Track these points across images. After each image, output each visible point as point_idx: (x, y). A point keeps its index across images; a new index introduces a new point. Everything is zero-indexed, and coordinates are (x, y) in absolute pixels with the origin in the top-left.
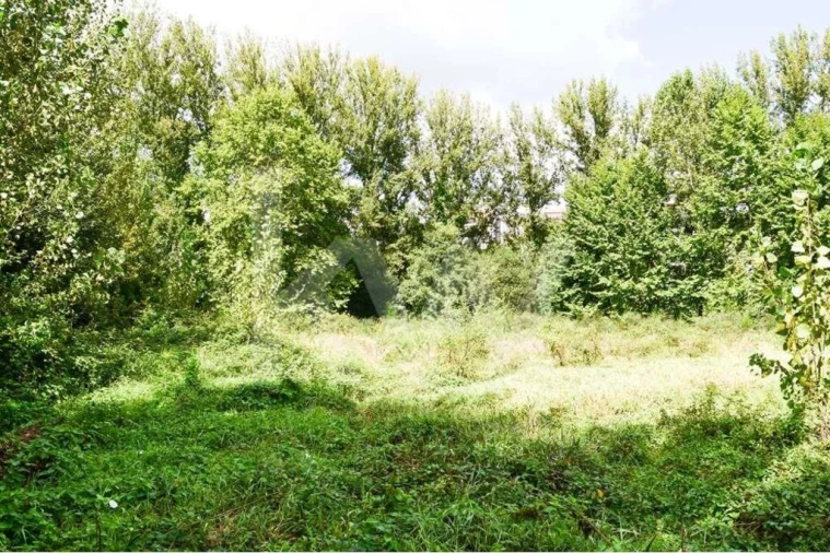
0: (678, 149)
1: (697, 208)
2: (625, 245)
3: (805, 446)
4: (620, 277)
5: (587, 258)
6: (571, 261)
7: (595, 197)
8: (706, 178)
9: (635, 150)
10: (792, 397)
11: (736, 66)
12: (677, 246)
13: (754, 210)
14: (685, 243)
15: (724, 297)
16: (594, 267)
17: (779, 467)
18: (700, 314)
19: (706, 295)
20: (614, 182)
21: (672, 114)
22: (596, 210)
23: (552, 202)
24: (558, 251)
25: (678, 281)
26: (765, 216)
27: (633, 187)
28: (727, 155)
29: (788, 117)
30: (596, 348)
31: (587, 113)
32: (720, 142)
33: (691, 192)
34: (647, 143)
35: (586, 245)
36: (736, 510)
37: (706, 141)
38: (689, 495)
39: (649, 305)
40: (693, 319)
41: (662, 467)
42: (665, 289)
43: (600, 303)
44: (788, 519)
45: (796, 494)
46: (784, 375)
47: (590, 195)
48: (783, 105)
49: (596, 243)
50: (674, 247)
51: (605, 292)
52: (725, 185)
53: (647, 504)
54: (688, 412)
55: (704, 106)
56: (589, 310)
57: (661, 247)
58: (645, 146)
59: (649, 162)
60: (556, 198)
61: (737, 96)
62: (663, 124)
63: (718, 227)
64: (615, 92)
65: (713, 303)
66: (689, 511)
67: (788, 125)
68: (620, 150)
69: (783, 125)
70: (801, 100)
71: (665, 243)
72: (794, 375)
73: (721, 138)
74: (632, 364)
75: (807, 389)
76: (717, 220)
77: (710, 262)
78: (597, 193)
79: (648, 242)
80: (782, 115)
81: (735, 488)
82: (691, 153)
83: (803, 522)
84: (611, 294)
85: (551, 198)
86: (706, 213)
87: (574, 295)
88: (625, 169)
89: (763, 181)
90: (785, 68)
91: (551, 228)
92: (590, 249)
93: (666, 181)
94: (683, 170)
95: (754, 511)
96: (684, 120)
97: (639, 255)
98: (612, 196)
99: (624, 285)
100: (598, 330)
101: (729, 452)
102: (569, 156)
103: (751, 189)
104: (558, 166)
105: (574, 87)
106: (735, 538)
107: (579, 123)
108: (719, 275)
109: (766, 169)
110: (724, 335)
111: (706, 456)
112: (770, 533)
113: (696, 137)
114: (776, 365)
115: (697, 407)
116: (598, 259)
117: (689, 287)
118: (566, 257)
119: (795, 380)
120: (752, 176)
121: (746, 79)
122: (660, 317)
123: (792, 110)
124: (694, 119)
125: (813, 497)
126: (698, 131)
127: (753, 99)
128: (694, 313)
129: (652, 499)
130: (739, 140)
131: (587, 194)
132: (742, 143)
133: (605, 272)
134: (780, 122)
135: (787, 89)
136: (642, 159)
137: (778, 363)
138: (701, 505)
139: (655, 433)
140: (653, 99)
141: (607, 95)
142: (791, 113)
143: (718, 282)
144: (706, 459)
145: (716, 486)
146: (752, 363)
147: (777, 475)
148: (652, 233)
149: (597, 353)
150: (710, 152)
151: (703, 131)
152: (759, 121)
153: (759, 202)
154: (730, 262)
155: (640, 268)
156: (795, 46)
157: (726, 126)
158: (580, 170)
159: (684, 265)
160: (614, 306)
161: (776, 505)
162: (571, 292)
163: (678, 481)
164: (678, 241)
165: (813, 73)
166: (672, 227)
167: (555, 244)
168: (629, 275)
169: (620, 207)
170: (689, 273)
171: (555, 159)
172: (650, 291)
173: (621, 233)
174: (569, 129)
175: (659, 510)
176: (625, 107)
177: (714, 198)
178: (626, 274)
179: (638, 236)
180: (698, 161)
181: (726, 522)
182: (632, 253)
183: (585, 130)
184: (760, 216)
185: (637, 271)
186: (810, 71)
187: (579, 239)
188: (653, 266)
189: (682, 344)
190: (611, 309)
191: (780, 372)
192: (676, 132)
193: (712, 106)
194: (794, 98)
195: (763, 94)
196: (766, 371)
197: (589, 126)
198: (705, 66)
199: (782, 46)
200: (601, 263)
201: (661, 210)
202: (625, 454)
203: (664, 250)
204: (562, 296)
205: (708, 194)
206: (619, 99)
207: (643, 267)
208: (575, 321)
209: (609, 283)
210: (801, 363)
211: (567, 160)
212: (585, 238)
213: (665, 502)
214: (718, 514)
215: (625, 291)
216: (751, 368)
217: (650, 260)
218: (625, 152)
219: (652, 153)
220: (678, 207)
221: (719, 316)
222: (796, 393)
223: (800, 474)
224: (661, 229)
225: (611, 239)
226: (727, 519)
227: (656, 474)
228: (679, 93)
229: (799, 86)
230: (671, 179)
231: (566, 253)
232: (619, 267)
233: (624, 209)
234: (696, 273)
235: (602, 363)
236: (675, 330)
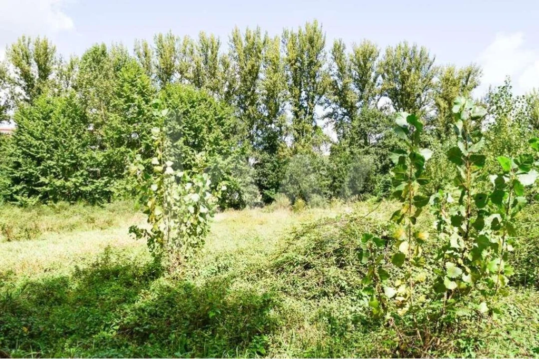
0: (96, 94)
1: (107, 134)
2: (58, 155)
3: (162, 279)
4: (55, 177)
5: (30, 163)
6: (17, 165)
7: (37, 121)
8: (113, 115)
9: (67, 91)
10: (154, 251)
11: (133, 48)
12: (94, 158)
13: (142, 138)
14: (99, 156)
15: (124, 191)
16: (36, 170)
17: (145, 293)
18: (109, 201)
19: (113, 190)
20: (51, 111)
21: (92, 71)
22: (38, 130)
23: (4, 121)
24: (9, 158)
25: (95, 181)
26: (148, 142)
27: (65, 116)
28: (126, 102)
29: (162, 84)
30: (36, 227)
31: (32, 61)
32: (122, 93)
33: (103, 123)
34: (75, 88)
35: (30, 154)
36: (117, 324)
37: (114, 92)
38: (88, 320)
39: (75, 196)
40: (105, 205)
41: (74, 304)
42: (87, 185)
43: (40, 195)
44: (147, 324)
45: (153, 308)
46: (150, 238)
47: (33, 119)
48: (160, 76)
49: (38, 153)
50: (92, 158)
51: (44, 187)
52: (125, 121)
53: (60, 331)
54: (94, 266)
55: (112, 69)
56: (32, 201)
57: (83, 158)
58: (73, 90)
59: (76, 101)
60: (8, 119)
61: (133, 66)
62: (86, 76)
63: (120, 147)
64: (54, 50)
65: (117, 195)
66: (88, 331)
67: (162, 88)
68: (56, 90)
69: (159, 88)
70: (170, 75)
71: (86, 155)
72: (155, 237)
73: (123, 91)
74: (60, 236)
75: (162, 245)
76: (119, 142)
77: (115, 169)
78: (39, 119)
79: (74, 154)
80: (159, 82)
81: (118, 310)
82: (104, 98)
83: (155, 324)
84: (48, 189)
85: (3, 119)
86: (112, 137)
87: (21, 190)
88: (59, 104)
89: (147, 120)
90: (161, 55)
91: (3, 141)
92: (33, 158)
93: (87, 115)
94: (99, 108)
95: (128, 323)
96: (100, 76)
97: (69, 163)
98: (50, 121)
99: (58, 183)
100: (38, 214)
101: (117, 289)
102: (18, 90)
103: (140, 124)
104: (10, 96)
105: (24, 41)
106: (115, 342)
107: (26, 67)
108: (120, 177)
109: (149, 113)
110: (123, 214)
111: (103, 293)
112: (137, 334)
113: (107, 88)
114: (144, 232)
115: (99, 262)
116: (39, 164)
117: (102, 184)
118: (15, 162)
119: (155, 240)
120: (140, 117)
121: (139, 57)
122: (82, 204)
123: (165, 80)
124: (106, 76)
125: (162, 309)
126: (108, 85)
127: (142, 69)
128: (105, 201)
129: (64, 326)
130: (133, 93)
131: (31, 118)
132: (135, 96)
133: (44, 173)
134: (158, 85)
135: (162, 67)
136: (71, 98)
137: (146, 230)
138: (96, 325)
139: (70, 282)
140: (80, 59)
141: (48, 50)
142: (164, 82)
143: (120, 181)
144: (102, 295)
145: (106, 311)
146: (130, 231)
147: (143, 298)
148: (77, 148)
149: (36, 230)
150: (115, 98)
151: (112, 85)
152: (146, 83)
153: (144, 133)
154: (128, 169)
155: (69, 172)
156: (167, 42)
157: (126, 84)
158: (27, 100)
159: (98, 170)
160: (51, 197)
161: (141, 317)
162: (19, 187)
163: (83, 312)
164: (95, 155)
165: (177, 60)
166: (91, 145)
167: (6, 152)
168: (61, 176)
169: (55, 129)
170: (102, 175)
171: (7, 91)
172: (76, 187)
173: (56, 147)
174: (19, 70)
175: (68, 333)
176: (61, 61)
177: (118, 128)
178: (59, 175)
179: (68, 150)
180: (108, 103)
181: (112, 333)
182: (64, 161)
183: (31, 73)
184: (145, 141)
185: (66, 173)
186: (175, 58)
187: (24, 149)
188: (78, 170)
189: (96, 221)
190: (49, 199)
191: (147, 236)
192: (94, 83)
193: (118, 70)
194: (166, 72)
195: (148, 68)
196: (139, 236)
197: (34, 70)
198: (115, 44)
199: (160, 41)
200: (41, 167)
201: (84, 133)
202: (49, 299)
203: (85, 160)
204: (12, 190)
205: (114, 125)
206: (57, 55)
207: (71, 171)
208: (21, 209)
209: (47, 181)
210: (158, 230)
211: (17, 92)
212: (29, 149)
213: (72, 327)
214: (107, 329)
215: (59, 187)
216: (130, 234)
217: (76, 166)
218: (60, 92)
219: (78, 95)
220: (94, 132)
221: (121, 203)
222: (156, 248)
223: (156, 296)
224: (84, 146)
225: (48, 151)
226: (113, 330)
227: (69, 310)
228: (97, 57)
229: (169, 66)
230: (91, 113)
231: (14, 159)
232: (54, 170)
233: (58, 131)
234: (106, 175)
235: (41, 237)
236: (93, 212)
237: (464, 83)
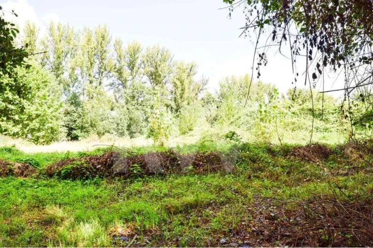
237: (189, 71)
